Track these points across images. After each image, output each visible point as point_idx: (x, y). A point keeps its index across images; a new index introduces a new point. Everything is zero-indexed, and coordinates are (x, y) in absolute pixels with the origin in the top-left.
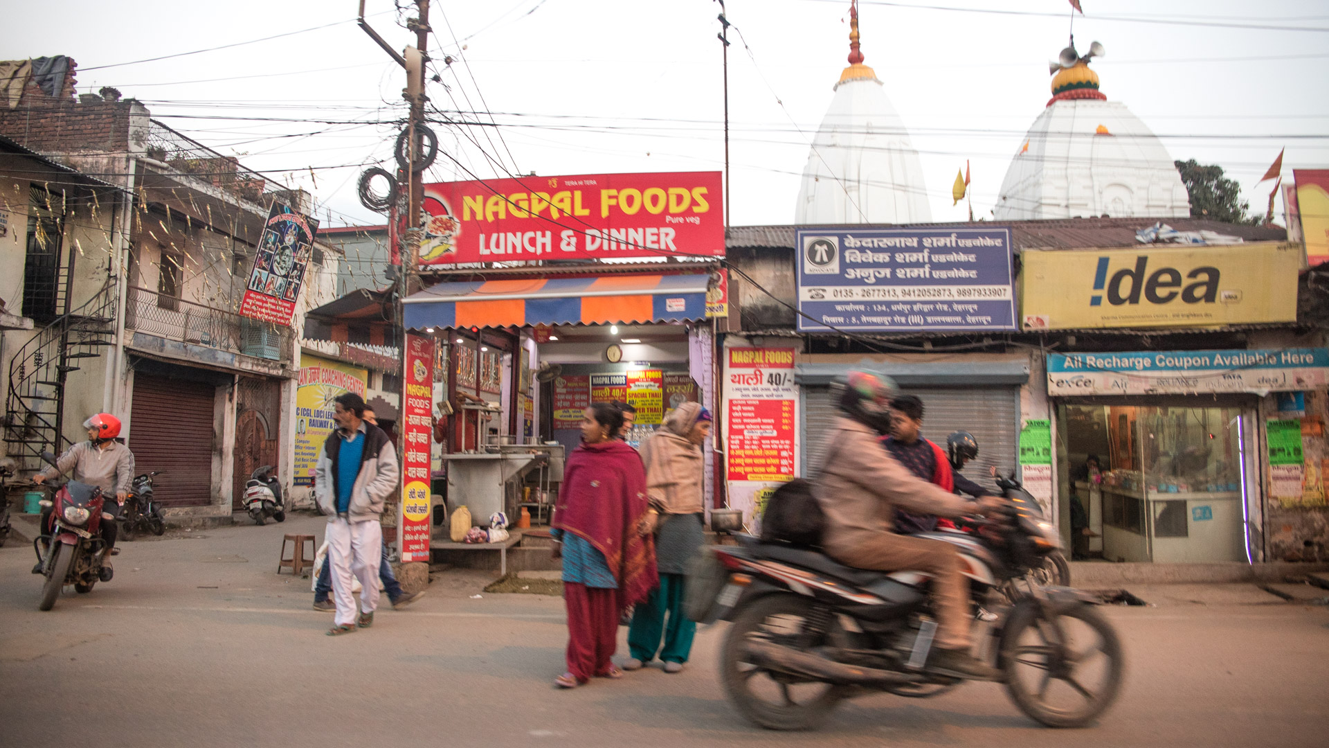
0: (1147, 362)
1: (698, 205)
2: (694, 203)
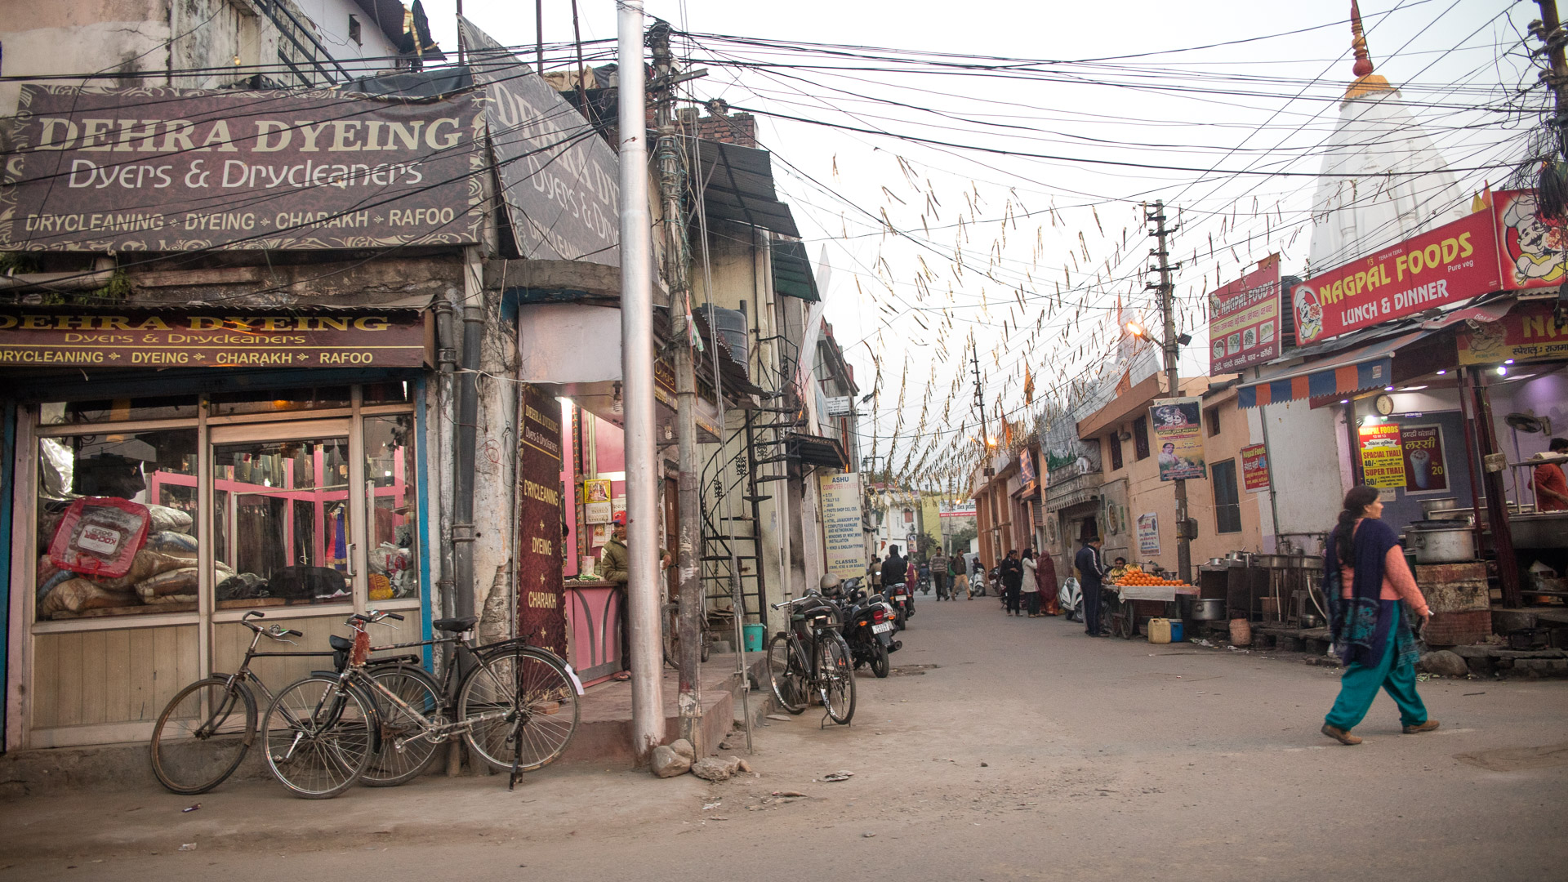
1: (1465, 250)
2: (1462, 249)
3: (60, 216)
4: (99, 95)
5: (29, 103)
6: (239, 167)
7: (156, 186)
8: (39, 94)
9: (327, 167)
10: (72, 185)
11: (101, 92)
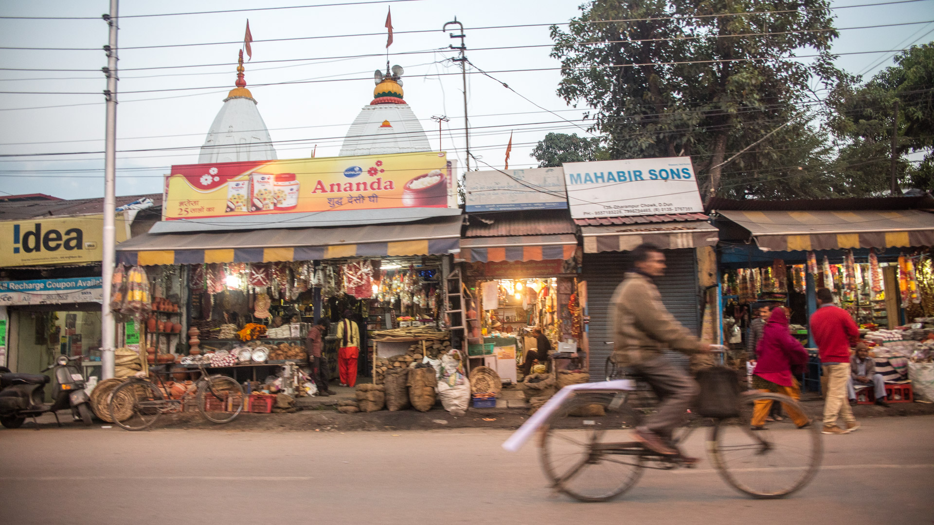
0: (42, 285)
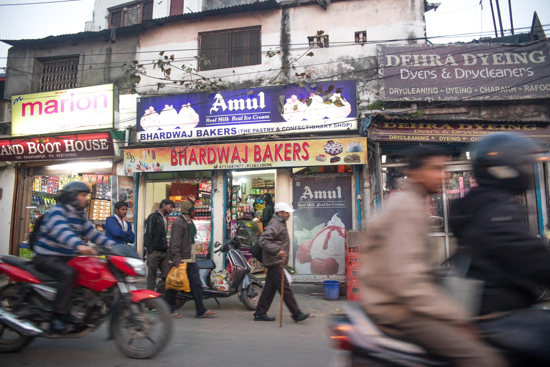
3: (401, 89)
4: (404, 47)
5: (381, 50)
6: (460, 71)
7: (432, 78)
8: (383, 47)
9: (494, 70)
10: (402, 78)
11: (404, 46)
